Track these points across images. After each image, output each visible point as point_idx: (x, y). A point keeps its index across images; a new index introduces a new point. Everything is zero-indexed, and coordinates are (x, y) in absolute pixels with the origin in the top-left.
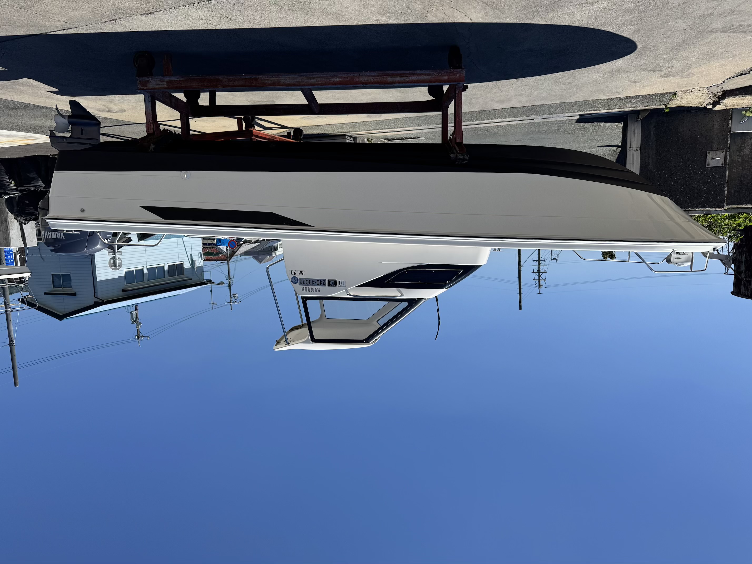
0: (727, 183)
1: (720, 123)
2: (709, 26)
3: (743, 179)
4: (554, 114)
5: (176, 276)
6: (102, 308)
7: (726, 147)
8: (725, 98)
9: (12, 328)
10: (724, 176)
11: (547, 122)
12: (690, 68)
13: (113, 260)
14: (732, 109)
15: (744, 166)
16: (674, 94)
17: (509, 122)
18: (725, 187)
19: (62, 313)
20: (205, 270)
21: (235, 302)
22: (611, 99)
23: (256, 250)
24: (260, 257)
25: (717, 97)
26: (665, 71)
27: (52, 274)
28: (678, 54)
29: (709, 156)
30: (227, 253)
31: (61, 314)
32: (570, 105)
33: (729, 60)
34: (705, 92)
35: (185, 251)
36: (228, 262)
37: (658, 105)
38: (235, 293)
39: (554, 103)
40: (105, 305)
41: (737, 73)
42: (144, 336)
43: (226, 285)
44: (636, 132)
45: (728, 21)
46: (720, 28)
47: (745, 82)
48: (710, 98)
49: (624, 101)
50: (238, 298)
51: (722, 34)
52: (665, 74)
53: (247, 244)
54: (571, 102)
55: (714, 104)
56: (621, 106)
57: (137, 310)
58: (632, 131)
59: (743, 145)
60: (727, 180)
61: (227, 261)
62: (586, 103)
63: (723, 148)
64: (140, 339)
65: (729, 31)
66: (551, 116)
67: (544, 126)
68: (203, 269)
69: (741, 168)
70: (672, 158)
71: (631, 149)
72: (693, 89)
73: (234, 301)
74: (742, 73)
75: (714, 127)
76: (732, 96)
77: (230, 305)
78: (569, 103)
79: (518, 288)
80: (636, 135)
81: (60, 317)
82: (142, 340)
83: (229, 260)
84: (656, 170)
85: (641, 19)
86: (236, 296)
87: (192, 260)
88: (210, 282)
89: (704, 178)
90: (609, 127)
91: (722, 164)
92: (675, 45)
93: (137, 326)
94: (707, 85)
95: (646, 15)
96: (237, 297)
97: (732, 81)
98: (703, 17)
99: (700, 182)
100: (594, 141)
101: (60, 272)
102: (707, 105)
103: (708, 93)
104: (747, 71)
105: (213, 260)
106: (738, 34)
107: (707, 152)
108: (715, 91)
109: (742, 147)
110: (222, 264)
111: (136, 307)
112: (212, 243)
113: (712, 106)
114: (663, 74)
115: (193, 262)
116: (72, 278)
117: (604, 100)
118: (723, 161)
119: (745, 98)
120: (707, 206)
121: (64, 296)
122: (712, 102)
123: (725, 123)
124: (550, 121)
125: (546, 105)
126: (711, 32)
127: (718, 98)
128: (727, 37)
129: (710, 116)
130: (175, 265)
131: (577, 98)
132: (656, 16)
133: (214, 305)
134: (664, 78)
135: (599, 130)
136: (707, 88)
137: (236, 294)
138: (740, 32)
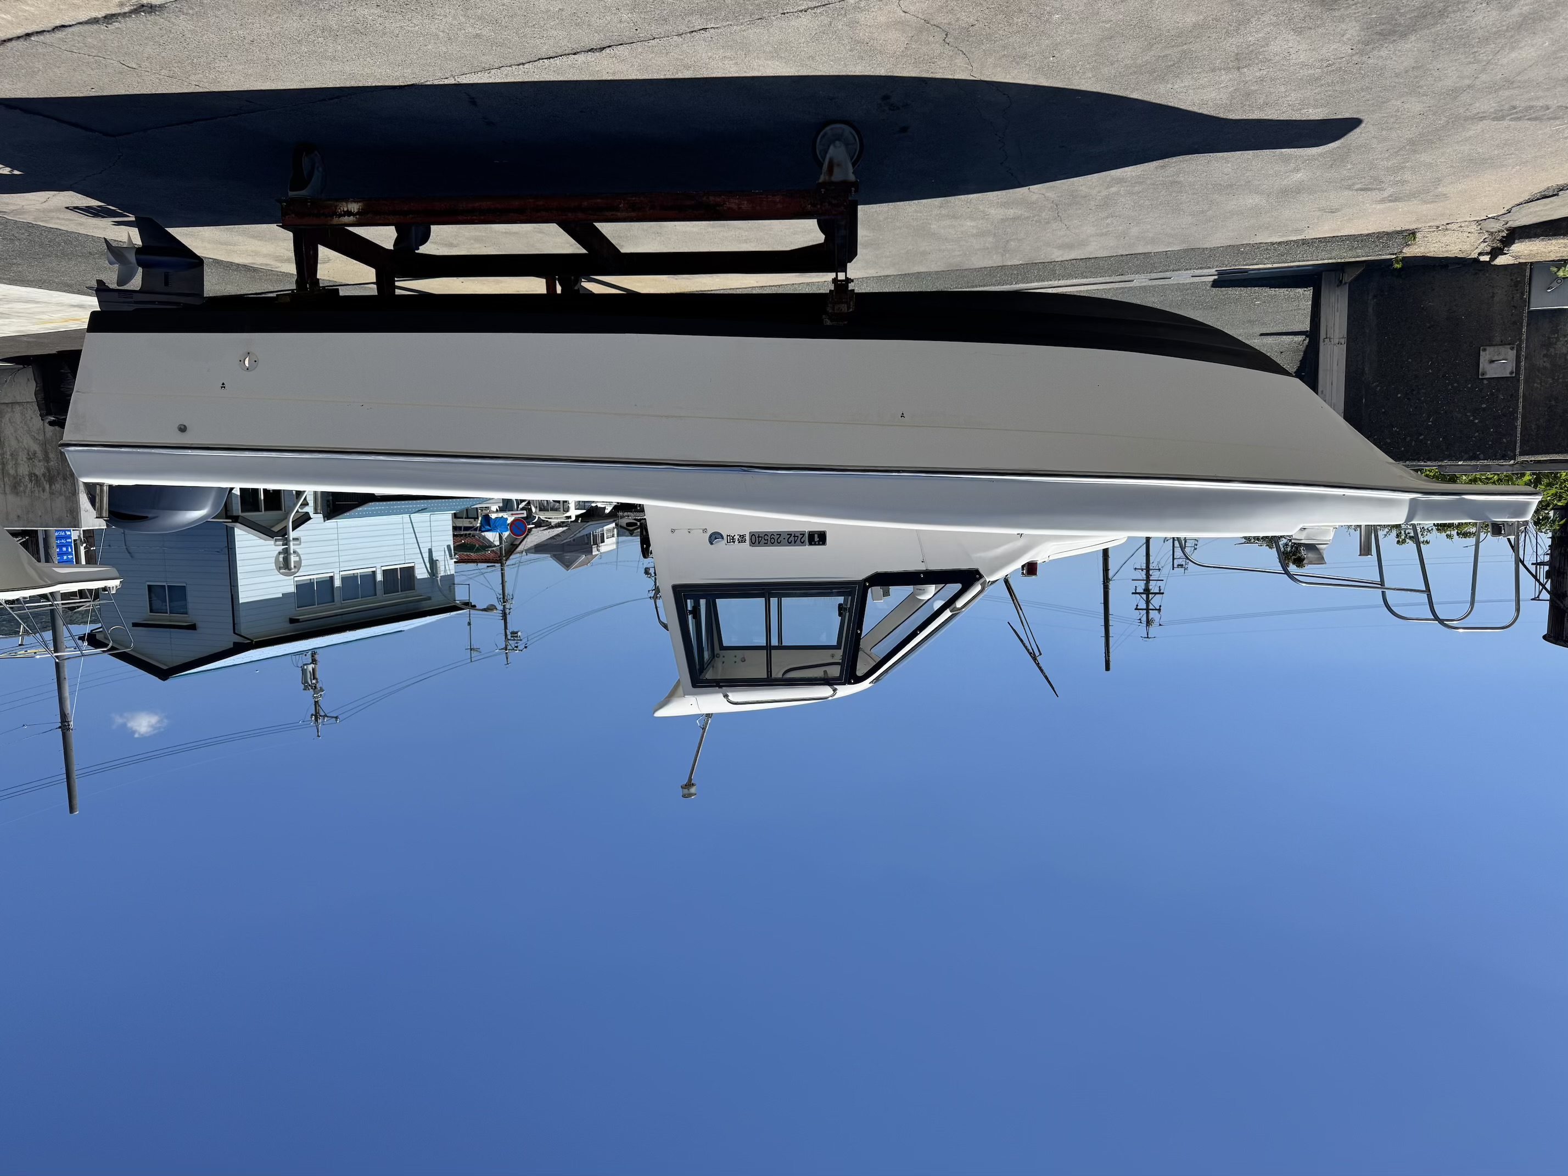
0: (1520, 410)
1: (1506, 291)
2: (1468, 109)
3: (1554, 404)
4: (1173, 271)
5: (398, 592)
6: (249, 656)
7: (1518, 339)
8: (1514, 243)
9: (67, 694)
10: (1514, 396)
11: (1160, 285)
12: (1438, 184)
13: (283, 556)
14: (1532, 263)
15: (1556, 378)
16: (1412, 233)
17: (1083, 286)
18: (1517, 418)
19: (168, 666)
20: (457, 580)
21: (515, 649)
22: (1287, 243)
23: (559, 541)
24: (566, 556)
25: (1498, 240)
26: (1389, 191)
27: (148, 585)
28: (1413, 158)
29: (1484, 357)
30: (501, 548)
31: (165, 667)
32: (1205, 253)
33: (1515, 170)
34: (1473, 230)
35: (416, 542)
36: (502, 566)
37: (1381, 255)
38: (515, 631)
39: (1173, 249)
40: (255, 651)
41: (1534, 193)
42: (328, 715)
43: (497, 614)
44: (1338, 308)
45: (1504, 100)
46: (1490, 113)
47: (1552, 211)
48: (1484, 241)
49: (1313, 247)
50: (521, 640)
51: (1496, 122)
52: (1391, 196)
53: (542, 528)
54: (1207, 248)
55: (1494, 252)
56: (1307, 257)
57: (314, 662)
58: (1329, 306)
59: (1554, 334)
60: (1521, 405)
61: (500, 564)
62: (1235, 250)
63: (1512, 341)
64: (320, 721)
65: (1509, 118)
66: (1168, 274)
67: (1155, 293)
68: (454, 580)
69: (1550, 381)
70: (1410, 360)
71: (1327, 340)
72: (1450, 225)
73: (514, 647)
74: (1543, 193)
75: (1495, 298)
76: (1527, 239)
77: (505, 655)
78: (1201, 251)
79: (1103, 624)
80: (1337, 314)
81: (163, 674)
82: (324, 723)
83: (504, 562)
84: (1377, 383)
85: (1334, 97)
86: (517, 636)
87: (432, 559)
88: (468, 605)
89: (1474, 400)
90: (1286, 297)
91: (1511, 373)
92: (1404, 143)
93: (315, 696)
94: (1476, 216)
95: (1344, 89)
96: (519, 639)
97: (1525, 210)
98: (1455, 93)
99: (1466, 409)
100: (1256, 324)
101: (164, 582)
102: (1480, 254)
103: (1479, 232)
104: (1554, 190)
105: (471, 562)
106: (1527, 124)
107: (1481, 348)
108: (1493, 228)
109: (1552, 338)
110: (490, 569)
111: (312, 656)
112: (471, 525)
113: (1489, 256)
114: (1386, 194)
115: (433, 563)
116: (189, 593)
117: (1272, 244)
118: (1513, 367)
119: (1554, 242)
120: (1482, 456)
121: (172, 630)
122: (1488, 249)
123: (1517, 290)
124: (1166, 285)
125: (1157, 253)
126: (1472, 118)
127: (1501, 241)
128: (1505, 128)
129: (1487, 277)
130: (397, 569)
131: (1217, 241)
132: (1362, 89)
133: (474, 654)
134: (1389, 204)
135: (1265, 302)
136: (1477, 222)
137: (517, 633)
138: (1528, 119)
